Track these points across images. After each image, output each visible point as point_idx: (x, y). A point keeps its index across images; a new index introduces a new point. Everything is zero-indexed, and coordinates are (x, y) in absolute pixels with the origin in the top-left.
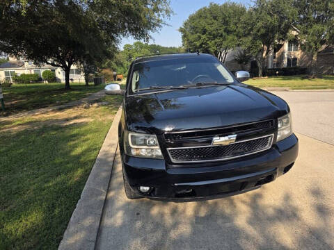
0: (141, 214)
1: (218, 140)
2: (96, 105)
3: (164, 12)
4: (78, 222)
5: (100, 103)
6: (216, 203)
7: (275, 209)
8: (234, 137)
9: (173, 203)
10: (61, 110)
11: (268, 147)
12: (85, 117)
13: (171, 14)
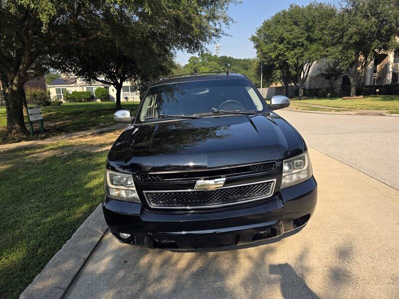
0: (129, 263)
1: (201, 183)
3: (221, 20)
8: (221, 181)
11: (270, 195)
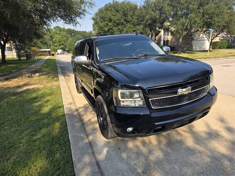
0: (122, 149)
1: (181, 91)
2: (37, 74)
4: (79, 160)
5: (41, 73)
6: (168, 134)
7: (205, 133)
9: (140, 138)
10: (7, 79)
11: (205, 94)
12: (34, 84)
13: (94, 6)
